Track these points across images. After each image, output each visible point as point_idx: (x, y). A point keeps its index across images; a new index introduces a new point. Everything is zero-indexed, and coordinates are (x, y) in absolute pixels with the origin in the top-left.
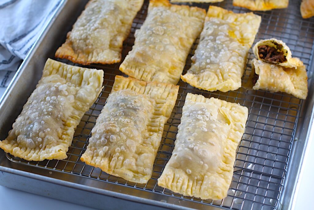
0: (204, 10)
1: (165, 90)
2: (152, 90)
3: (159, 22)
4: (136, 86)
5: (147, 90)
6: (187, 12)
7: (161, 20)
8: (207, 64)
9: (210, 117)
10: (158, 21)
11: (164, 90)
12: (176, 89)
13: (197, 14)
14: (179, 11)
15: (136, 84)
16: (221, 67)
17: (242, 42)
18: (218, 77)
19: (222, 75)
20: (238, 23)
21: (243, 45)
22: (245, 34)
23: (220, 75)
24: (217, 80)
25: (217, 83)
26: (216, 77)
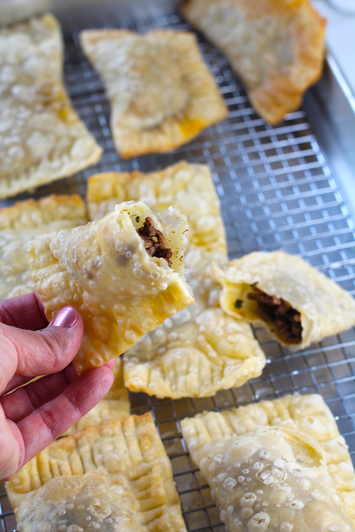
0: (77, 197)
1: (125, 437)
2: (100, 451)
3: (9, 275)
4: (55, 457)
5: (87, 457)
6: (36, 215)
7: (10, 268)
8: (168, 331)
9: (285, 466)
10: (6, 273)
11: (122, 438)
12: (148, 424)
13: (63, 210)
14: (19, 218)
15: (52, 452)
16: (202, 328)
17: (201, 244)
18: (206, 353)
19: (215, 347)
20: (168, 199)
21: (209, 250)
22: (201, 222)
23: (209, 347)
24: (207, 364)
25: (212, 371)
26: (202, 356)
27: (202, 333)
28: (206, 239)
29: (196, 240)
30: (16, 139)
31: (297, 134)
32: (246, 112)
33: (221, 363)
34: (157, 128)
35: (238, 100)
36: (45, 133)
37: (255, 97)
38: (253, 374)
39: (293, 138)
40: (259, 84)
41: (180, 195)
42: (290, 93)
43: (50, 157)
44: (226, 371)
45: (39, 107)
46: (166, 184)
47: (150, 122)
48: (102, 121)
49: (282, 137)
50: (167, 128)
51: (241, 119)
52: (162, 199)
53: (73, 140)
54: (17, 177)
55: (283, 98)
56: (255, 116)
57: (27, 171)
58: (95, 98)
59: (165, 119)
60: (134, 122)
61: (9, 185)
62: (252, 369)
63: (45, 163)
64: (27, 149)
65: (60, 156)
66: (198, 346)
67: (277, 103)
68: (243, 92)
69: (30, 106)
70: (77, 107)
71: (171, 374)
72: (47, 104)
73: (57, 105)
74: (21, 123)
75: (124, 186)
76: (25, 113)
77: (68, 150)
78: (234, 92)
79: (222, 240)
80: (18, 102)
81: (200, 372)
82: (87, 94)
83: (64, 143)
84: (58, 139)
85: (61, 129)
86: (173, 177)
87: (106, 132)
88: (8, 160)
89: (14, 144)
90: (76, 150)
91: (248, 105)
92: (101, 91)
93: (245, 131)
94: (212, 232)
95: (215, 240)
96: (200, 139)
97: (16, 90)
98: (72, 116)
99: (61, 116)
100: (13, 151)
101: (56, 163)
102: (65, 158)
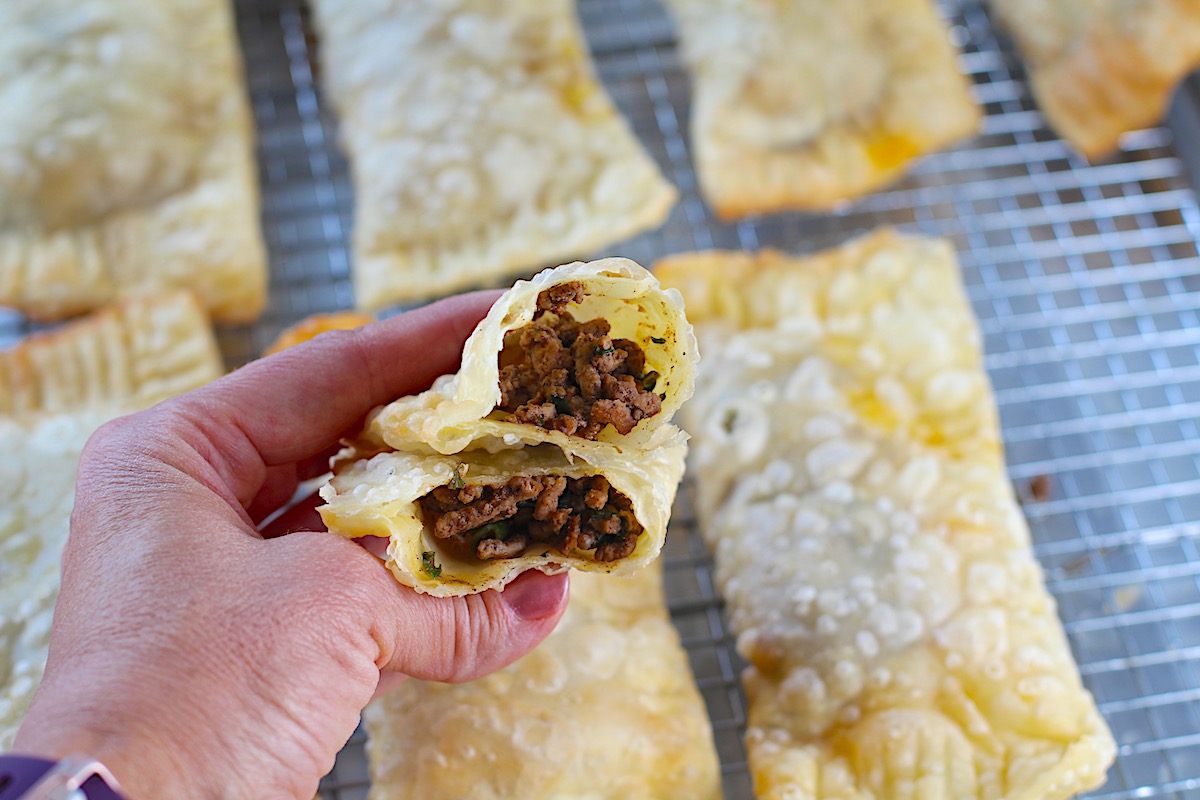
8: (868, 665)
18: (962, 723)
19: (986, 708)
20: (850, 324)
21: (957, 457)
22: (936, 386)
23: (970, 707)
24: (966, 752)
25: (979, 770)
26: (953, 730)
27: (955, 673)
28: (949, 429)
29: (924, 431)
30: (459, 152)
31: (1148, 187)
32: (1021, 122)
33: (1000, 748)
34: (808, 148)
35: (1002, 90)
36: (530, 140)
37: (1048, 86)
38: (1084, 780)
39: (1137, 194)
40: (1060, 55)
41: (882, 313)
42: (1140, 82)
43: (542, 202)
44: (1014, 769)
45: (516, 75)
46: (845, 286)
47: (793, 130)
48: (666, 119)
49: (1113, 191)
50: (832, 148)
51: (1008, 139)
52: (837, 325)
53: (599, 164)
54: (455, 245)
55: (1121, 95)
56: (1045, 134)
57: (481, 234)
58: (646, 61)
59: (828, 126)
60: (752, 128)
61: (434, 266)
62: (1085, 769)
63: (528, 218)
64: (484, 179)
65: (567, 201)
66: (944, 704)
67: (1104, 104)
68: (1017, 72)
69: (494, 71)
70: (608, 80)
71: (877, 776)
72: (534, 67)
73: (559, 73)
74: (472, 112)
75: (741, 286)
76: (482, 87)
77: (585, 188)
78: (992, 73)
79: (991, 432)
80: (466, 60)
81: (949, 772)
82: (631, 49)
83: (578, 168)
84: (562, 158)
85: (569, 132)
86: (859, 267)
87: (674, 149)
88: (435, 204)
89: (453, 164)
90: (609, 188)
91: (1028, 103)
92: (668, 44)
93: (1021, 169)
94: (965, 412)
95: (972, 432)
96: (908, 183)
97: (465, 29)
98: (598, 101)
99: (569, 99)
100: (448, 180)
101: (555, 219)
102: (578, 208)
